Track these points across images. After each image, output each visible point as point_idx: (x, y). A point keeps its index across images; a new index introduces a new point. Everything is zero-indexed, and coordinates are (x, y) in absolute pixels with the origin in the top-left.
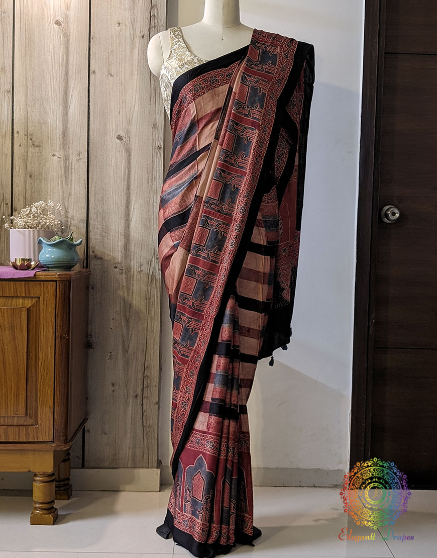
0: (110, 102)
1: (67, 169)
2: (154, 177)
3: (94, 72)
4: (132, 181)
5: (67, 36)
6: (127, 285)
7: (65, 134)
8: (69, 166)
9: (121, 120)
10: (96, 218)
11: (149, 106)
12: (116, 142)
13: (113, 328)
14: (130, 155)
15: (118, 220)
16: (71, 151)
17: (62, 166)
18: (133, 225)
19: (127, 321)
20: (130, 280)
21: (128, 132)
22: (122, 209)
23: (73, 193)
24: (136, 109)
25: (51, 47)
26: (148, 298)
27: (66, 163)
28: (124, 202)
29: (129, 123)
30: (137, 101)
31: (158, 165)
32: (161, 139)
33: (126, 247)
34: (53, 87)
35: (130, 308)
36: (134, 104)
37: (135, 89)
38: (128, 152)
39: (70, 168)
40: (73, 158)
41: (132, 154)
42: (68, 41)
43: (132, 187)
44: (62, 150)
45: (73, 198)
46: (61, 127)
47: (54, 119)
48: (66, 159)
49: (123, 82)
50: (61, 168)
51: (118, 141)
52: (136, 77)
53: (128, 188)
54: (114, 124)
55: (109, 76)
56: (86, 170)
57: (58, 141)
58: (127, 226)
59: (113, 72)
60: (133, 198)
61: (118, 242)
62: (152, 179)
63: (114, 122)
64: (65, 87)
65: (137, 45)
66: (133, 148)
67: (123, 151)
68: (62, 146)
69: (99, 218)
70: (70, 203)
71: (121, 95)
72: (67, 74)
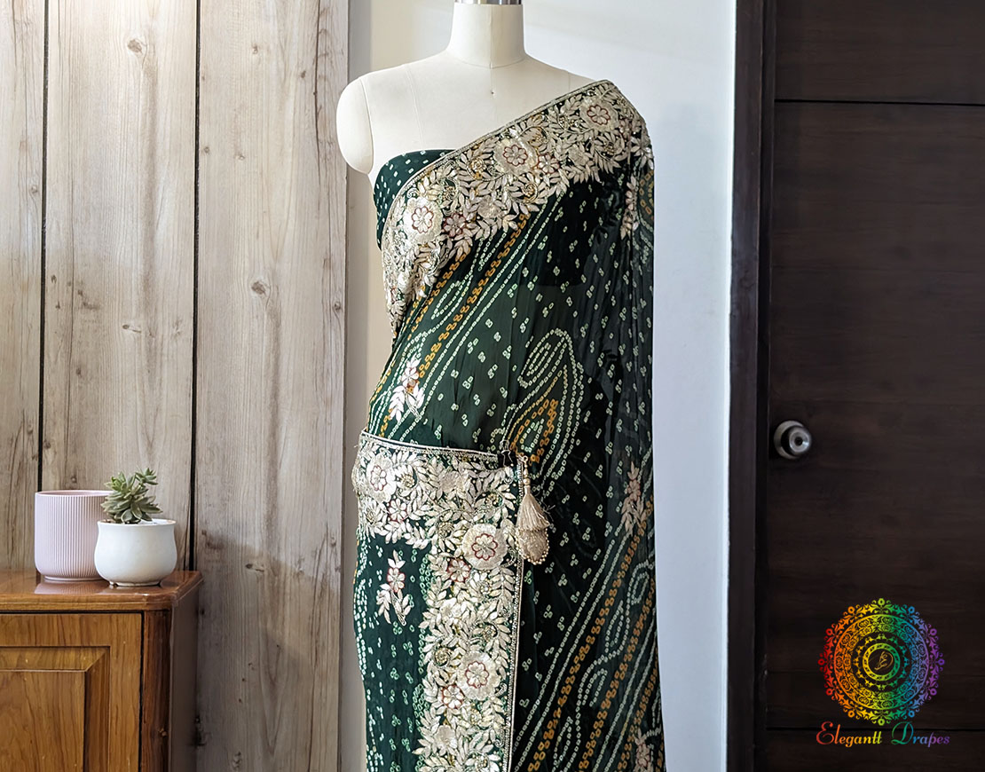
0: (239, 213)
1: (152, 354)
2: (325, 370)
3: (207, 150)
4: (283, 378)
5: (152, 74)
6: (272, 603)
7: (148, 282)
8: (156, 348)
9: (261, 250)
10: (211, 460)
11: (317, 221)
12: (250, 295)
13: (243, 700)
14: (278, 325)
15: (253, 462)
16: (160, 318)
17: (143, 349)
18: (284, 472)
19: (273, 683)
20: (278, 592)
21: (274, 275)
22: (263, 439)
23: (164, 407)
24: (291, 227)
25: (121, 97)
26: (314, 633)
27: (150, 343)
28: (266, 425)
29: (277, 256)
30: (292, 210)
31: (333, 345)
32: (340, 290)
33: (271, 521)
34: (125, 180)
35: (278, 655)
36: (285, 217)
37: (288, 184)
38: (275, 316)
39: (159, 352)
40: (165, 331)
41: (283, 323)
42: (154, 83)
43: (283, 392)
44: (142, 316)
45: (164, 415)
46: (140, 266)
47: (126, 251)
48: (152, 334)
49: (265, 172)
50: (140, 353)
51: (254, 295)
52: (290, 160)
53: (275, 395)
54: (247, 260)
55: (237, 157)
56: (192, 356)
57: (134, 296)
58: (273, 476)
59: (245, 147)
60: (285, 415)
61: (254, 511)
62: (323, 374)
63: (247, 253)
64: (150, 181)
65: (292, 93)
66: (284, 310)
67: (266, 316)
68: (142, 307)
69: (215, 461)
70: (157, 428)
71: (260, 198)
72: (152, 155)
